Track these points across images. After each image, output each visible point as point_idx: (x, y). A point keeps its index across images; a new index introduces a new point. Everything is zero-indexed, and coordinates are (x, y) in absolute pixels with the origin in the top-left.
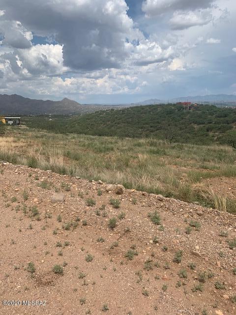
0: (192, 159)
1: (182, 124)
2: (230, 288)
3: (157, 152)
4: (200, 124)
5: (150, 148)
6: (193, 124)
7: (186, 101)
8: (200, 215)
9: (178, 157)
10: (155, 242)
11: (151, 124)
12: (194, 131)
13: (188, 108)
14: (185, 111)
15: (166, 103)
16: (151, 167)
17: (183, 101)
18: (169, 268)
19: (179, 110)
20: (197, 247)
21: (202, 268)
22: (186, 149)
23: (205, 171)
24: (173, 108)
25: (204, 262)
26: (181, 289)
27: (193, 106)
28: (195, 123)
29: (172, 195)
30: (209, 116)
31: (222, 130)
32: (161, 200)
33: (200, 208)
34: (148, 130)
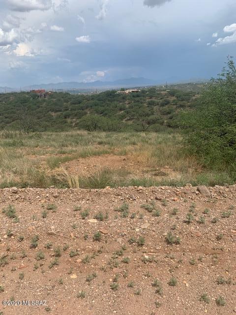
0: (51, 146)
1: (40, 112)
2: (83, 252)
3: (14, 144)
4: (56, 111)
5: (5, 140)
6: (50, 112)
7: (40, 89)
8: (56, 197)
9: (37, 147)
10: (10, 235)
11: (6, 115)
12: (53, 119)
13: (43, 96)
14: (40, 99)
15: (18, 91)
16: (6, 161)
17: (36, 89)
18: (26, 256)
19: (34, 98)
20: (53, 227)
21: (58, 244)
22: (45, 137)
23: (63, 156)
24: (27, 96)
25: (59, 238)
26: (38, 271)
27: (47, 93)
28: (53, 110)
29: (28, 184)
30: (65, 104)
31: (79, 116)
32: (16, 193)
33: (56, 191)
34: (3, 121)
